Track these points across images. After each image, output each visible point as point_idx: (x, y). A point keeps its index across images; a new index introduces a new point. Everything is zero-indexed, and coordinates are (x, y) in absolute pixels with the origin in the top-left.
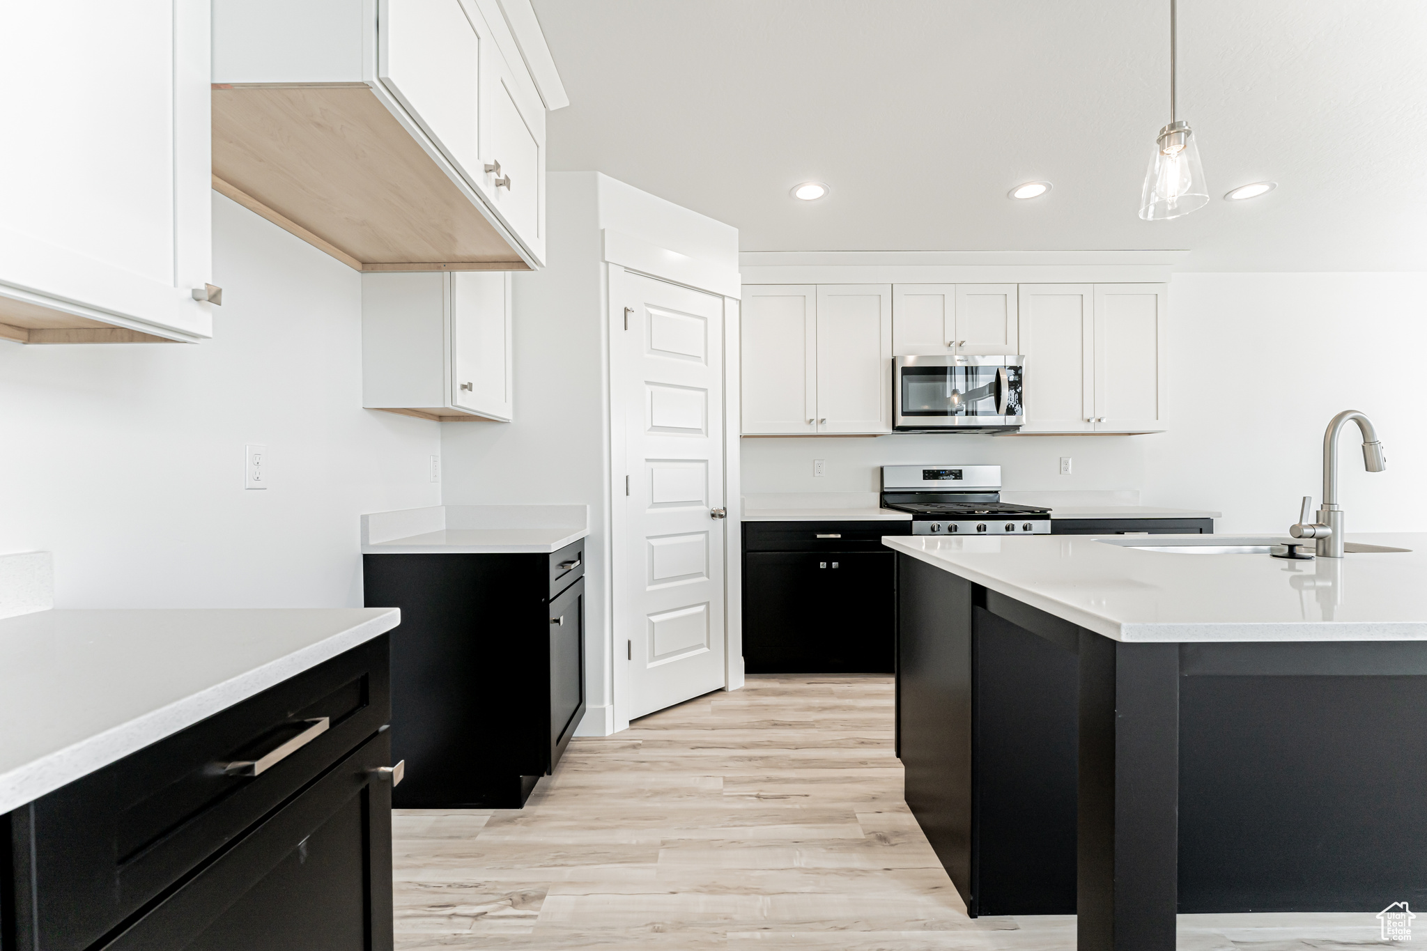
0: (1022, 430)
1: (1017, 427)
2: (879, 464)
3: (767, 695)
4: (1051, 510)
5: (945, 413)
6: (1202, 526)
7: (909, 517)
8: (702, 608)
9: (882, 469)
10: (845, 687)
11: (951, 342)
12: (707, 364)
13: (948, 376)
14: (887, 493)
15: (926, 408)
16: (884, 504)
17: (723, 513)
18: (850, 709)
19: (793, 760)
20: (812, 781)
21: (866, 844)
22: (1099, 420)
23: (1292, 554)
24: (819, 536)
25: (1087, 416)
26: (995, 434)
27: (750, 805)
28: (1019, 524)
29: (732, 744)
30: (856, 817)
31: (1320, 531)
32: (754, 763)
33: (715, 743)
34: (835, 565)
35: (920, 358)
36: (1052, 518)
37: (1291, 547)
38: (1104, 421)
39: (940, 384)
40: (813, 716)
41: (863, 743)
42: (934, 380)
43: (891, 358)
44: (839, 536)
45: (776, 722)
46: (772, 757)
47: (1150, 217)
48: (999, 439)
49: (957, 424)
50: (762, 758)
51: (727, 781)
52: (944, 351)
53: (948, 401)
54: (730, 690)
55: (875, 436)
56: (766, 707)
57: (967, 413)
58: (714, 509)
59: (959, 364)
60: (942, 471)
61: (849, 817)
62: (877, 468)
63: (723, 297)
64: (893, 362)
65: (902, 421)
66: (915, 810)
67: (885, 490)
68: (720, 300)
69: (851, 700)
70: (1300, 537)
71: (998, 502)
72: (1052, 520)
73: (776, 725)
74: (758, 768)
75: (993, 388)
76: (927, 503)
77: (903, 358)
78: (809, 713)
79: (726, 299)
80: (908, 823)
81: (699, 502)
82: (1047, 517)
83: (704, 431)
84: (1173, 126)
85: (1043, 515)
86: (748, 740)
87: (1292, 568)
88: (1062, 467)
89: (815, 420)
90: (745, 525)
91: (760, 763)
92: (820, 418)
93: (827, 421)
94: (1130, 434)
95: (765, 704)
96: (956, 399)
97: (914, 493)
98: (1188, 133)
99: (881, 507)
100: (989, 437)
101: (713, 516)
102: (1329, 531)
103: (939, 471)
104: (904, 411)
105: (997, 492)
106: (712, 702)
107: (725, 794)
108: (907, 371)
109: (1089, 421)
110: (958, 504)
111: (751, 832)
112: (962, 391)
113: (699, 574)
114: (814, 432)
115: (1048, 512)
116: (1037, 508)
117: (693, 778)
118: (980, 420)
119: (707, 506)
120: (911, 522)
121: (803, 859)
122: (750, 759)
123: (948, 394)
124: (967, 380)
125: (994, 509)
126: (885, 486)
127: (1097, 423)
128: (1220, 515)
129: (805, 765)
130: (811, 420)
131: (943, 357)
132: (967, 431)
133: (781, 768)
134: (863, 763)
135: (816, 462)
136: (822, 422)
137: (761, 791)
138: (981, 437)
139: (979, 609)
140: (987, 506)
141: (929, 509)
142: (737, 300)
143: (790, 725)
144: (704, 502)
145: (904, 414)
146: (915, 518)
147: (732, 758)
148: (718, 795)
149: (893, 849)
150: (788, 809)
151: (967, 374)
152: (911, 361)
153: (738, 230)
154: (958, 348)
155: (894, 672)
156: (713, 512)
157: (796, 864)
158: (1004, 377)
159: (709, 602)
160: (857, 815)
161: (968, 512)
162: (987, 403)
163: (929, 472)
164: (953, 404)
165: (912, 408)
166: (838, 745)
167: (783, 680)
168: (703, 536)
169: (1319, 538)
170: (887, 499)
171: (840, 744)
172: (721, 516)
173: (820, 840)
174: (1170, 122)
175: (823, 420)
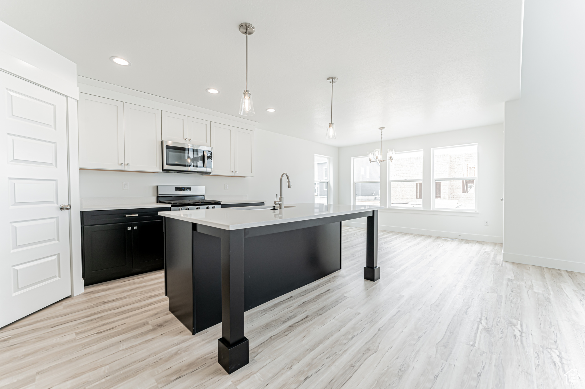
0: (212, 174)
1: (210, 173)
2: (156, 185)
3: (99, 293)
4: (221, 201)
5: (185, 166)
6: (263, 204)
7: (170, 206)
8: (55, 257)
9: (157, 187)
10: (141, 279)
11: (186, 139)
12: (56, 129)
13: (186, 152)
14: (160, 197)
15: (177, 163)
16: (158, 201)
17: (69, 207)
18: (144, 286)
19: (116, 313)
20: (126, 318)
21: (154, 330)
22: (236, 172)
23: (274, 209)
24: (126, 216)
25: (232, 170)
26: (203, 175)
27: (94, 337)
28: (211, 206)
29: (79, 318)
30: (148, 323)
31: (280, 203)
32: (93, 321)
33: (68, 321)
34: (135, 228)
35: (174, 143)
36: (222, 204)
37: (274, 207)
38: (237, 172)
39: (182, 154)
40: (126, 294)
41: (150, 297)
42: (180, 152)
43: (161, 141)
44: (137, 215)
45: (105, 302)
46: (104, 316)
47: (242, 114)
48: (205, 176)
49: (189, 170)
50: (98, 318)
51: (77, 334)
52: (183, 142)
53: (186, 161)
54: (75, 296)
55: (154, 173)
56: (99, 297)
57: (193, 166)
58: (62, 205)
59: (190, 147)
60: (183, 188)
61: (146, 324)
62: (155, 186)
63: (67, 97)
64: (162, 142)
65: (166, 167)
66: (173, 312)
67: (159, 195)
68: (65, 98)
69: (144, 283)
70: (276, 204)
71: (204, 199)
72: (222, 205)
73: (104, 303)
74: (96, 322)
75: (202, 158)
76: (177, 200)
77: (166, 142)
78: (123, 293)
79: (69, 98)
80: (171, 317)
81: (52, 202)
82: (220, 204)
83: (54, 164)
84: (247, 91)
85: (219, 203)
86: (89, 313)
87: (274, 212)
88: (225, 187)
89: (124, 164)
90: (82, 213)
91: (98, 320)
92: (126, 163)
93: (130, 164)
94: (245, 177)
95: (98, 296)
96: (189, 160)
97: (172, 196)
98: (250, 94)
99: (157, 202)
100: (201, 175)
101: (61, 209)
102: (281, 202)
103: (182, 188)
104: (167, 163)
105: (204, 196)
106: (63, 304)
107: (77, 339)
108: (168, 147)
109: (233, 172)
110: (190, 200)
111: (95, 347)
112: (192, 157)
113: (53, 240)
114: (123, 169)
115: (220, 202)
116: (217, 201)
117: (55, 340)
118: (198, 169)
119: (57, 203)
120: (170, 207)
121: (125, 345)
122: (91, 320)
123: (186, 158)
124: (193, 154)
125: (202, 201)
126: (159, 194)
127: (235, 173)
128: (266, 201)
129: (123, 313)
130: (121, 164)
131: (184, 144)
132: (193, 173)
133: (109, 318)
134: (151, 304)
135: (124, 183)
136: (127, 165)
137: (99, 330)
138: (198, 176)
139: (195, 232)
140: (200, 201)
141: (178, 202)
142: (76, 100)
143: (113, 301)
144: (55, 201)
145: (167, 164)
146: (172, 206)
147: (79, 324)
148: (74, 340)
149: (165, 327)
150: (115, 332)
151: (193, 151)
152: (170, 144)
153: (76, 64)
154: (189, 141)
155: (164, 269)
156: (61, 207)
157: (121, 349)
158: (205, 154)
159: (59, 254)
160: (149, 322)
161: (193, 203)
162: (200, 163)
163: (178, 188)
164: (188, 162)
165: (170, 162)
166: (139, 301)
167: (107, 284)
168: (55, 219)
169: (280, 204)
170: (159, 199)
171: (139, 300)
172: (67, 209)
173: (132, 337)
174: (246, 90)
175: (128, 164)
